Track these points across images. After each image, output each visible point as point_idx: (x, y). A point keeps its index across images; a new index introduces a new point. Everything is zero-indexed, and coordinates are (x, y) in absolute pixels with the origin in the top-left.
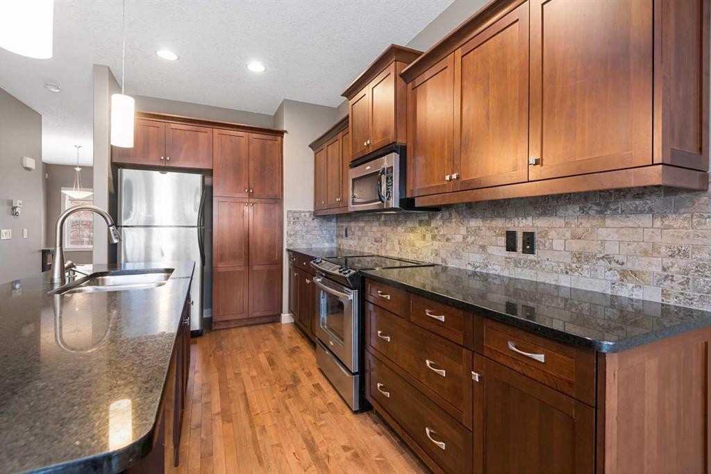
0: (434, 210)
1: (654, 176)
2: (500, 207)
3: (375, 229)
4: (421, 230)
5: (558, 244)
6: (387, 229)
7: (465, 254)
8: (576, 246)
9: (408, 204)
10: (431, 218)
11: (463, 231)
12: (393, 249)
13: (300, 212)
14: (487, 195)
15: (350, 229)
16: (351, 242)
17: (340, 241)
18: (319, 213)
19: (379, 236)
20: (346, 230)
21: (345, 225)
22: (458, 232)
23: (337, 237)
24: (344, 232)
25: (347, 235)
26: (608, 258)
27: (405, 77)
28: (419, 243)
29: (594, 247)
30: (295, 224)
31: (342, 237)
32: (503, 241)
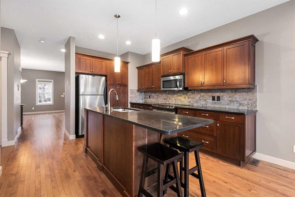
2: (210, 91)
3: (164, 96)
8: (230, 99)
9: (185, 89)
10: (188, 92)
13: (134, 90)
15: (152, 96)
16: (152, 100)
17: (146, 100)
18: (141, 90)
19: (166, 98)
20: (150, 96)
21: (149, 94)
22: (197, 96)
23: (144, 98)
24: (148, 97)
25: (150, 98)
26: (237, 101)
27: (185, 55)
28: (183, 99)
29: (234, 99)
30: (132, 94)
31: (147, 98)
32: (211, 98)
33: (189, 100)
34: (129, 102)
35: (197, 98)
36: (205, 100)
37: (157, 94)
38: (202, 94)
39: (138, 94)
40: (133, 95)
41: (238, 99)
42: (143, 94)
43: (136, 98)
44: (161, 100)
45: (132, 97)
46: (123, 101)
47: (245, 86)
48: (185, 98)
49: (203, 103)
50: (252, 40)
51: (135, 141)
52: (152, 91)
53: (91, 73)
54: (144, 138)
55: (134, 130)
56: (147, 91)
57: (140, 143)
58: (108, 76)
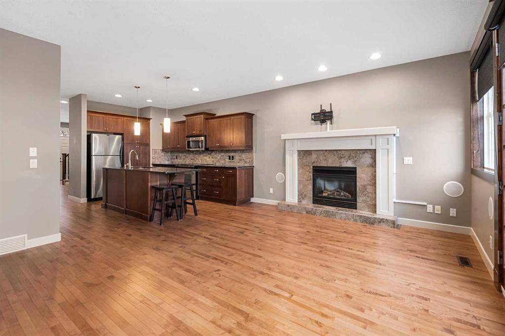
0: (212, 151)
1: (244, 148)
2: (227, 151)
3: (191, 156)
4: (209, 156)
5: (237, 158)
6: (196, 156)
7: (220, 161)
8: (240, 158)
9: (207, 149)
10: (212, 152)
11: (220, 156)
12: (199, 162)
13: (157, 150)
14: (225, 149)
15: (179, 156)
16: (180, 161)
17: (173, 160)
18: (166, 150)
19: (193, 158)
20: (177, 156)
21: (176, 155)
22: (219, 156)
23: (171, 159)
24: (175, 157)
25: (177, 158)
26: (243, 160)
27: (206, 119)
28: (208, 159)
29: (242, 158)
30: (155, 154)
31: (174, 159)
32: (228, 158)
33: (213, 159)
34: (151, 163)
35: (219, 158)
36: (224, 159)
37: (185, 154)
38: (222, 154)
39: (163, 154)
40: (156, 156)
41: (244, 158)
42: (169, 154)
43: (160, 159)
44: (188, 161)
45: (155, 157)
46: (144, 162)
47: (241, 148)
48: (209, 158)
49: (223, 162)
50: (249, 116)
51: (151, 182)
52: (179, 151)
53: (105, 131)
54: (157, 181)
55: (149, 176)
56: (173, 151)
57: (154, 184)
58: (125, 134)
